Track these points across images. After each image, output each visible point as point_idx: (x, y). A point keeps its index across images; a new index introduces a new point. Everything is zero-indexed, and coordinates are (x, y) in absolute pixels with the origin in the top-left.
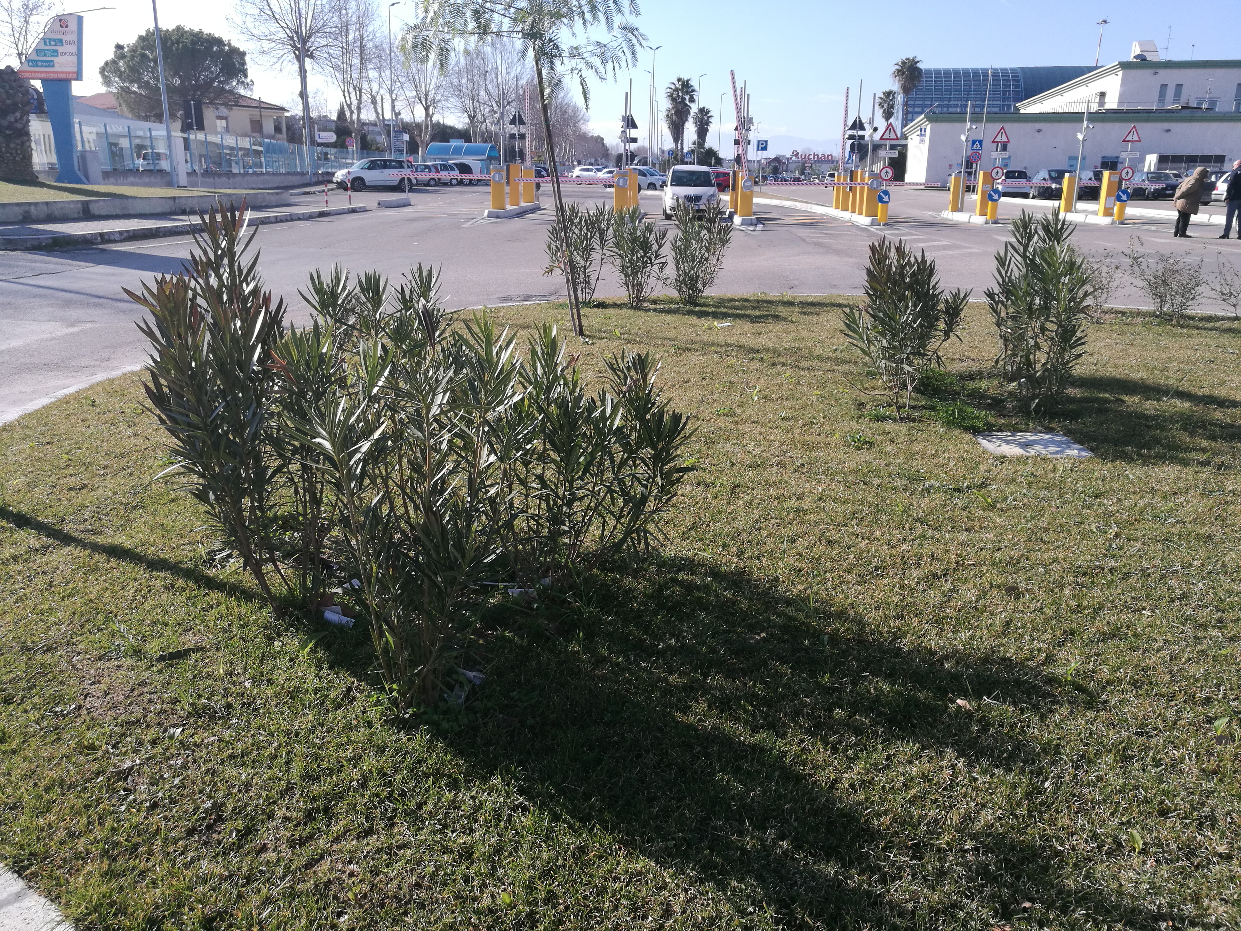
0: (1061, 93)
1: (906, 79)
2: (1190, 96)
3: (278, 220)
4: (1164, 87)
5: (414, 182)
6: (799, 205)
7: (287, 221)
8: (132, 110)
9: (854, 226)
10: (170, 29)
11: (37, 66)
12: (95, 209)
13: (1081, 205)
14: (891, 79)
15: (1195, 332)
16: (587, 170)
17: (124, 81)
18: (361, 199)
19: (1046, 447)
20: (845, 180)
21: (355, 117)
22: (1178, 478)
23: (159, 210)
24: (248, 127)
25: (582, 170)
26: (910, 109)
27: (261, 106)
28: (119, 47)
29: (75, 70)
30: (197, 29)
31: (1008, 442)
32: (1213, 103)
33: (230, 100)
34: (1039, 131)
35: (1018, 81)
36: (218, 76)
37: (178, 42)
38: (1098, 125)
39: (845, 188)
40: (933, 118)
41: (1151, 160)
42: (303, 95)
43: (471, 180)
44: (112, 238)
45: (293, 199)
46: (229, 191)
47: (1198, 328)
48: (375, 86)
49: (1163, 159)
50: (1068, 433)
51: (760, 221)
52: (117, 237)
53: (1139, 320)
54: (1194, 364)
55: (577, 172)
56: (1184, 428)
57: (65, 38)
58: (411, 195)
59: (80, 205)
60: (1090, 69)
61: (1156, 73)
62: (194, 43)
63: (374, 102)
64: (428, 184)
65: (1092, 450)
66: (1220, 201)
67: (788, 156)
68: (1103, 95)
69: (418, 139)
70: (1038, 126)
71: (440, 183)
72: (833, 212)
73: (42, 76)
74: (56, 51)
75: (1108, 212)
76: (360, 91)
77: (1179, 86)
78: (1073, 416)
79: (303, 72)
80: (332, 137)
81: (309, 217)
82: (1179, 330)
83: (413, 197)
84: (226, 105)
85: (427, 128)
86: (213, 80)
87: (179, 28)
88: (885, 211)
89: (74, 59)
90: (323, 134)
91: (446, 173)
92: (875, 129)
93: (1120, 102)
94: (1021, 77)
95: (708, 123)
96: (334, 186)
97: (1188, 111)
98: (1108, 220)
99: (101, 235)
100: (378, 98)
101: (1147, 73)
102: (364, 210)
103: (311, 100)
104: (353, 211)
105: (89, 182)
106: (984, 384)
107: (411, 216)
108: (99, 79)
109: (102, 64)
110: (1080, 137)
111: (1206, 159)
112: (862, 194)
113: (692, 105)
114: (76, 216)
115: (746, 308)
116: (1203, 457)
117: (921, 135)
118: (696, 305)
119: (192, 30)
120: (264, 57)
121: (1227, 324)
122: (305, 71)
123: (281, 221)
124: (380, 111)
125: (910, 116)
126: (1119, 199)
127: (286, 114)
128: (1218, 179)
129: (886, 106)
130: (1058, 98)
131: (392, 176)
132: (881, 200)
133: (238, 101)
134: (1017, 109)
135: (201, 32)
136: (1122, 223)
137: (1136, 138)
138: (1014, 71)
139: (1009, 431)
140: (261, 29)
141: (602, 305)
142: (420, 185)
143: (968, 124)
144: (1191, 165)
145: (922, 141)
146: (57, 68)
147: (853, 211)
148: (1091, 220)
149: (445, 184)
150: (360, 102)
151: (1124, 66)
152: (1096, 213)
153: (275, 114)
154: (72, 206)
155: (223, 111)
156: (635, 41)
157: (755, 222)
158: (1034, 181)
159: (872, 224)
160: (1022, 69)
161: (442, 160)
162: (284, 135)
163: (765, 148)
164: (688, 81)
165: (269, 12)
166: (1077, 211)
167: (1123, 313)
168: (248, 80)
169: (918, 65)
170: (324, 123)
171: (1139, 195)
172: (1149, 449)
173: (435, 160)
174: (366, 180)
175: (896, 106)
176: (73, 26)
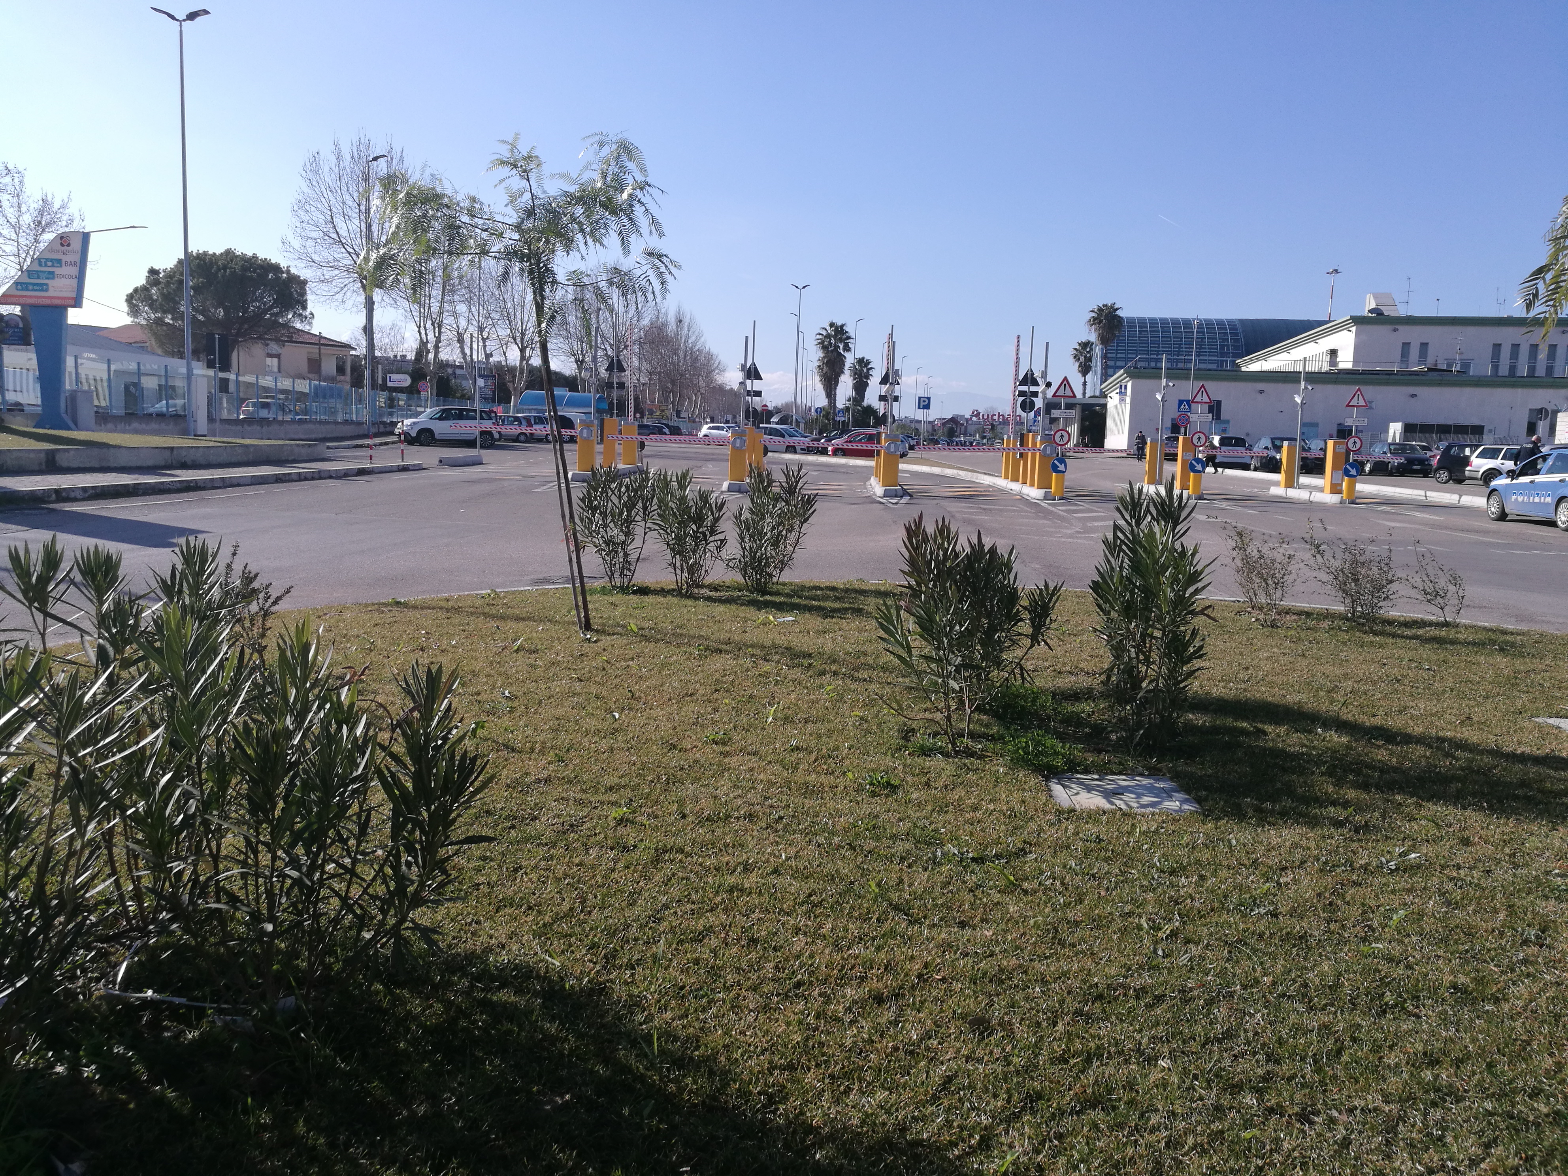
0: (1287, 349)
1: (1103, 328)
2: (1438, 356)
3: (301, 478)
4: (1406, 346)
5: (496, 436)
6: (963, 475)
7: (313, 479)
8: (162, 344)
9: (1024, 500)
10: (218, 252)
11: (27, 290)
12: (63, 460)
13: (1304, 480)
14: (1087, 328)
15: (1390, 640)
16: (718, 428)
17: (155, 310)
18: (417, 455)
19: (1139, 796)
20: (1015, 444)
21: (431, 356)
22: (1295, 846)
23: (150, 463)
24: (304, 366)
25: (710, 428)
26: (1110, 363)
27: (322, 342)
28: (153, 272)
29: (74, 295)
30: (250, 254)
31: (1089, 789)
32: (1466, 365)
33: (283, 335)
34: (1261, 392)
35: (1237, 335)
36: (271, 307)
37: (225, 268)
38: (1319, 388)
39: (1014, 454)
40: (1133, 374)
41: (1395, 430)
42: (368, 330)
44: (72, 495)
45: (329, 453)
46: (247, 441)
47: (1394, 636)
48: (463, 323)
49: (1409, 429)
50: (1176, 776)
51: (905, 493)
52: (79, 495)
53: (1326, 624)
54: (1374, 683)
55: (705, 430)
56: (1330, 773)
57: (64, 258)
58: (484, 452)
59: (43, 455)
60: (1320, 323)
61: (1395, 330)
62: (245, 269)
63: (461, 340)
64: (516, 439)
65: (1199, 801)
66: (1476, 479)
67: (967, 416)
68: (1333, 353)
69: (510, 385)
70: (1261, 386)
71: (532, 439)
72: (1002, 483)
73: (22, 300)
74: (52, 273)
75: (1335, 489)
76: (440, 327)
77: (1424, 346)
78: (1190, 753)
79: (370, 305)
80: (405, 381)
81: (345, 475)
82: (1371, 638)
83: (487, 455)
84: (277, 340)
85: (522, 372)
86: (265, 312)
87: (228, 252)
88: (1060, 482)
89: (74, 282)
90: (394, 377)
91: (541, 427)
92: (1049, 385)
93: (1355, 362)
94: (1240, 330)
95: (868, 376)
96: (395, 439)
97: (1435, 374)
98: (1334, 499)
99: (57, 492)
100: (467, 337)
101: (1383, 330)
102: (419, 468)
103: (377, 336)
104: (405, 469)
105: (77, 427)
106: (1087, 707)
107: (475, 477)
108: (125, 307)
109: (130, 291)
110: (1298, 400)
111: (1461, 429)
112: (1033, 462)
113: (846, 354)
114: (37, 468)
115: (825, 598)
116: (1340, 813)
117: (1120, 393)
118: (764, 593)
119: (244, 255)
120: (325, 287)
121: (1434, 632)
122: (373, 303)
123: (306, 479)
124: (468, 351)
125: (1110, 371)
126: (1347, 473)
127: (353, 352)
128: (1472, 452)
129: (1082, 359)
130: (1284, 356)
131: (470, 428)
132: (1055, 469)
133: (293, 337)
134: (1239, 366)
135: (255, 257)
136: (1353, 502)
137: (1362, 403)
138: (1231, 323)
139: (1097, 773)
140: (323, 254)
141: (643, 591)
142: (506, 440)
143: (1164, 381)
144: (1444, 436)
145: (1122, 400)
146: (51, 293)
147: (1024, 483)
148: (1317, 497)
149: (540, 440)
150: (438, 340)
151: (1357, 320)
152: (1321, 490)
153: (341, 352)
154: (32, 455)
155: (274, 347)
156: (663, 269)
157: (900, 493)
158: (1255, 449)
159: (1046, 498)
160: (1241, 321)
161: (538, 411)
162: (348, 377)
163: (927, 407)
164: (842, 326)
165: (334, 236)
166: (1300, 487)
167: (1308, 614)
168: (307, 313)
169: (1119, 313)
170: (397, 364)
171: (1381, 470)
172: (1274, 802)
173: (530, 411)
174: (436, 432)
175: (1094, 360)
176: (76, 245)
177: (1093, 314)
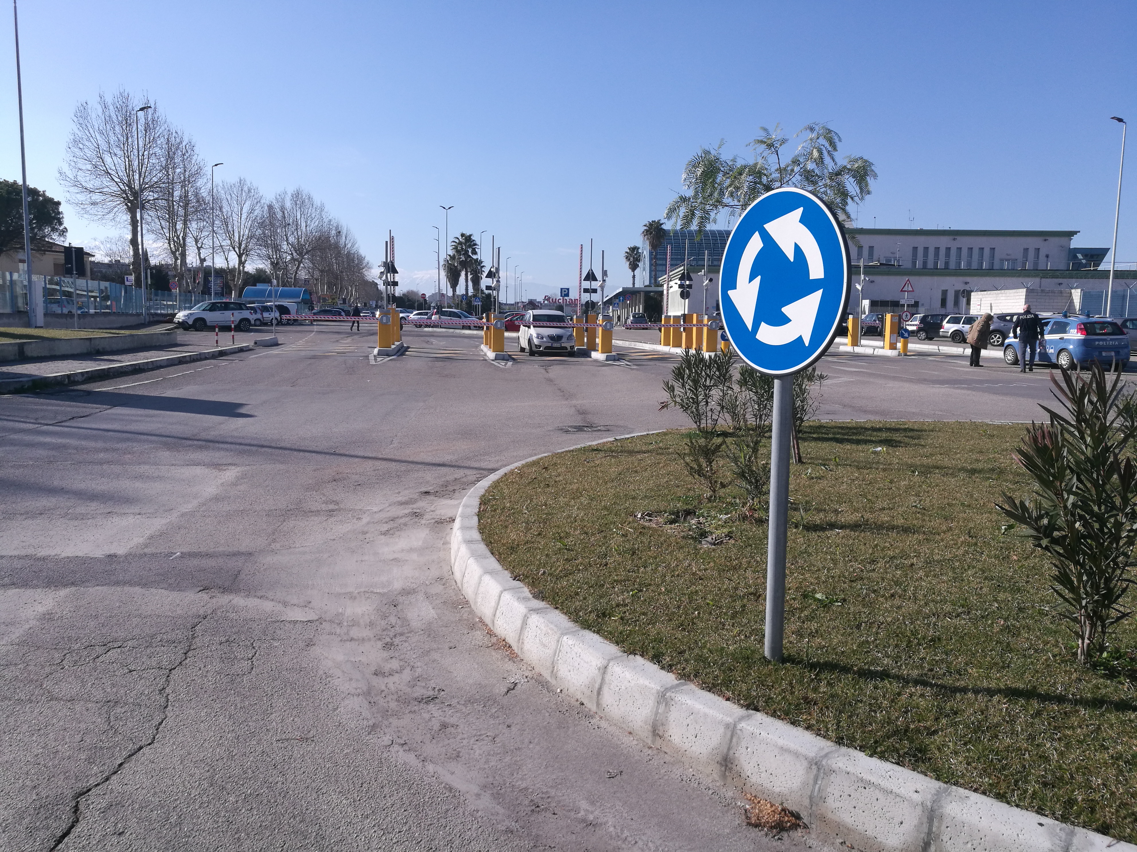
1: (652, 237)
2: (880, 255)
12: (29, 351)
13: (866, 341)
20: (677, 322)
21: (179, 263)
24: (51, 270)
39: (677, 329)
43: (289, 320)
44: (76, 379)
45: (179, 339)
59: (16, 348)
62: (9, 193)
69: (231, 283)
75: (893, 347)
79: (134, 223)
85: (239, 273)
88: (727, 347)
91: (268, 314)
98: (894, 353)
99: (68, 376)
112: (701, 334)
122: (137, 221)
126: (901, 336)
129: (631, 259)
131: (232, 317)
132: (723, 338)
136: (906, 355)
137: (910, 289)
140: (94, 182)
148: (879, 353)
149: (268, 324)
152: (882, 347)
157: (617, 357)
161: (262, 302)
163: (567, 295)
164: (470, 235)
165: (102, 168)
166: (863, 346)
168: (63, 227)
169: (664, 227)
174: (208, 320)
175: (642, 260)
177: (646, 228)
